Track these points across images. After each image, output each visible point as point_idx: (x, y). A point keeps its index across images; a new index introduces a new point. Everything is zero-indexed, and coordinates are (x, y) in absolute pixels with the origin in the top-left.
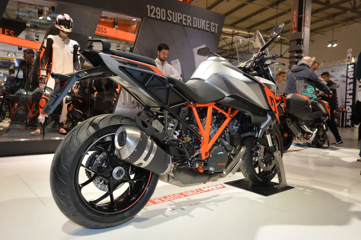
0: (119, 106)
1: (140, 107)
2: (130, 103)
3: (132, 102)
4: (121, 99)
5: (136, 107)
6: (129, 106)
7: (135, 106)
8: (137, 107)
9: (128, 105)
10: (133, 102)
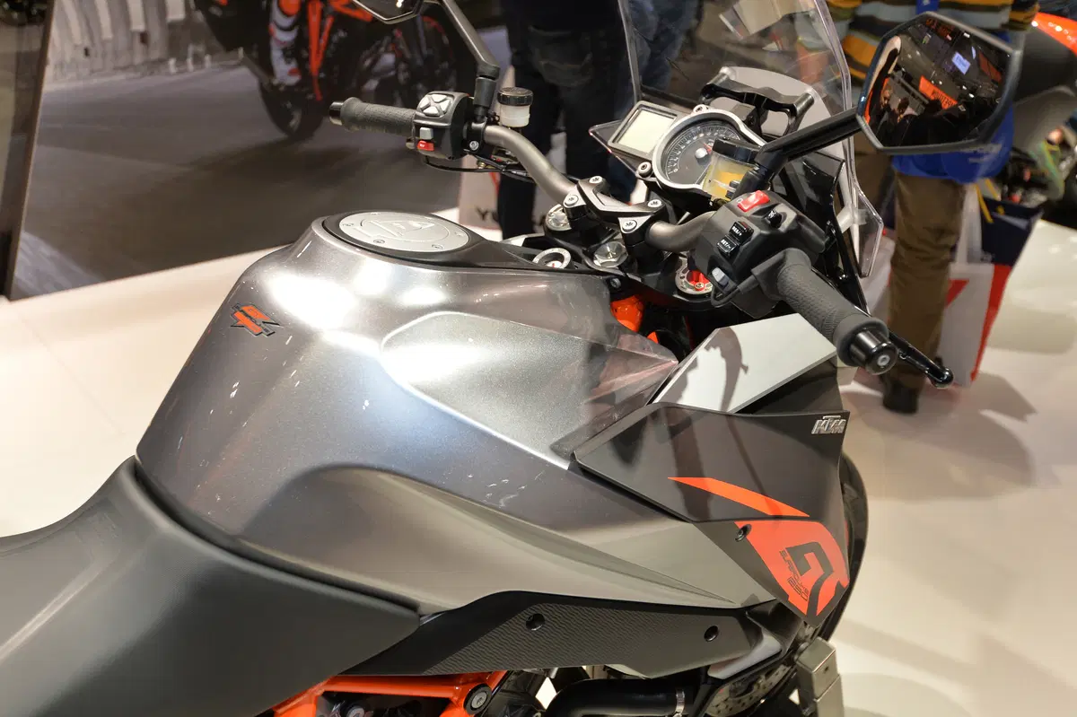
0: (61, 65)
1: (190, 61)
2: (123, 41)
3: (137, 39)
4: (66, 24)
5: (162, 62)
6: (123, 61)
7: (156, 54)
8: (172, 62)
9: (116, 54)
10: (144, 37)
